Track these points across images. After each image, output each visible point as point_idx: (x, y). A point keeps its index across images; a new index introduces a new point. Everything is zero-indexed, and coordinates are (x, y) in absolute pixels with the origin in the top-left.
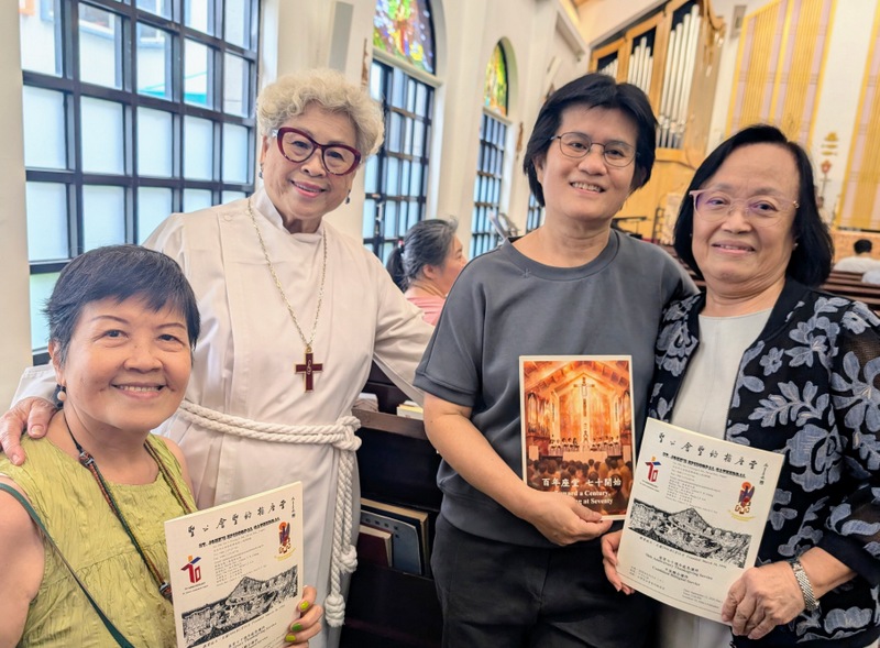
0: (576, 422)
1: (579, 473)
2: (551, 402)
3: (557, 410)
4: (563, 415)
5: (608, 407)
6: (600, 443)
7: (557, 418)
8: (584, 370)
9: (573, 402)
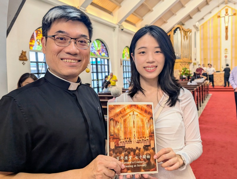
0: (130, 131)
1: (132, 153)
2: (120, 122)
3: (122, 126)
4: (125, 128)
5: (143, 124)
6: (141, 139)
7: (122, 129)
8: (133, 108)
9: (129, 122)
